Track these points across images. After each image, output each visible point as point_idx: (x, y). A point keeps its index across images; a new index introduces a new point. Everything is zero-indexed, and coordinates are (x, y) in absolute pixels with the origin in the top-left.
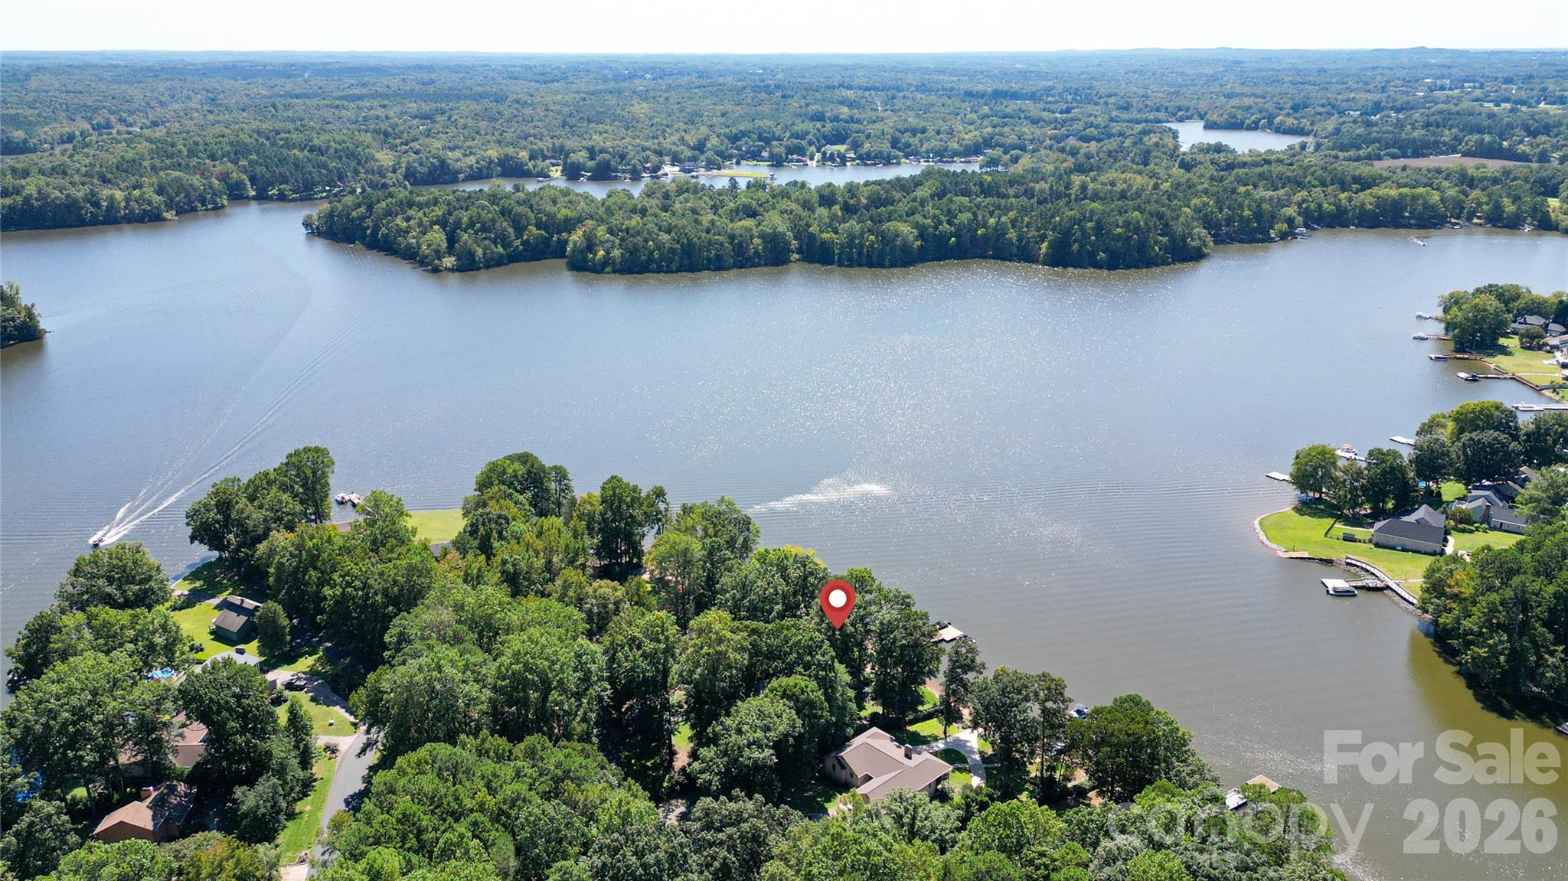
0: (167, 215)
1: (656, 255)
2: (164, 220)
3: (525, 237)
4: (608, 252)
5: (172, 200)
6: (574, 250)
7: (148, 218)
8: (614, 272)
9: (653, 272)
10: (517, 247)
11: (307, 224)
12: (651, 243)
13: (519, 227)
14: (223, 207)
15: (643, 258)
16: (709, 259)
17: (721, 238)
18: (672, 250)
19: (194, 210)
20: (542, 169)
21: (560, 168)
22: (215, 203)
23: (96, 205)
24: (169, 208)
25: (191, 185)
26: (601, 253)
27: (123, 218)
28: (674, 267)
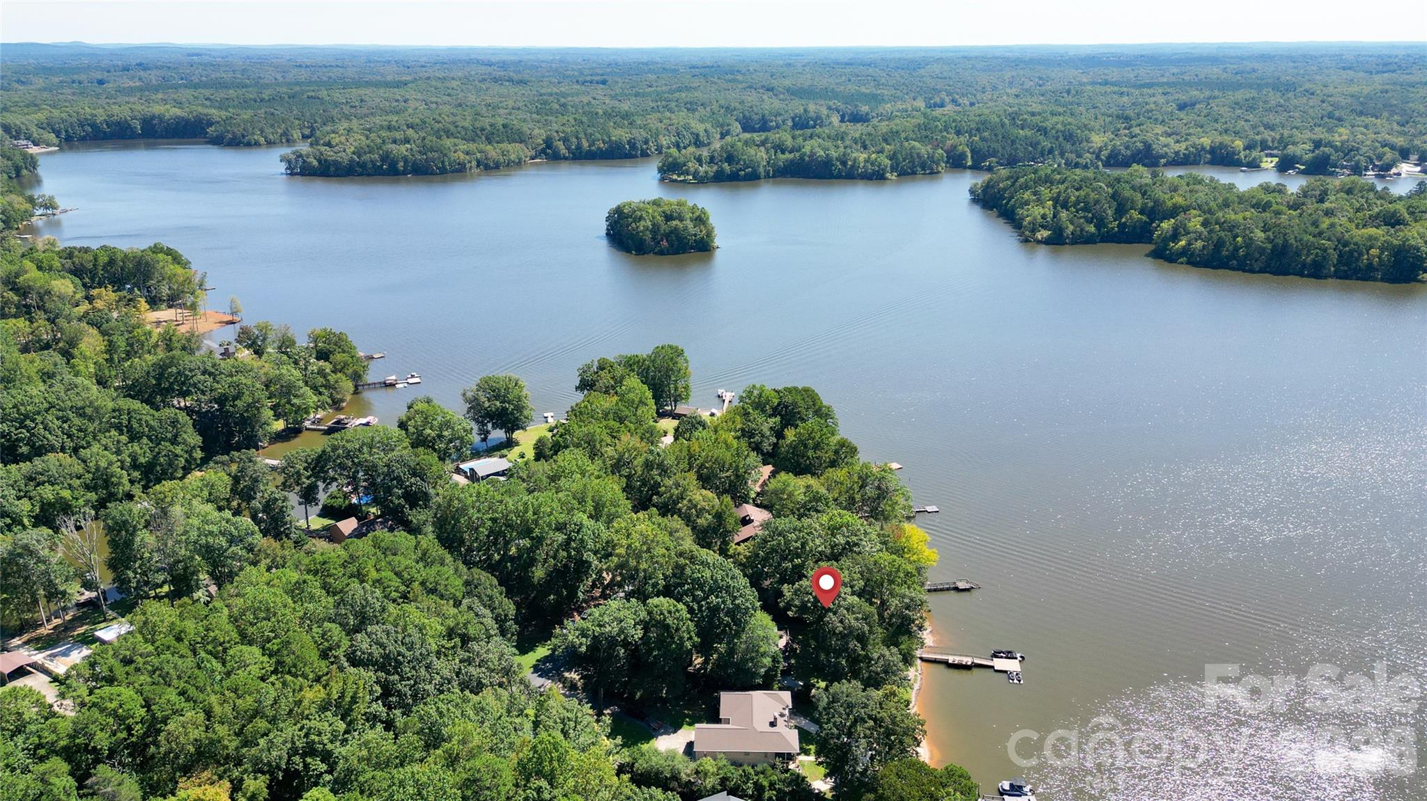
0: (888, 175)
1: (1241, 252)
2: (886, 179)
3: (1123, 220)
4: (1189, 244)
5: (898, 165)
6: (1159, 236)
7: (875, 176)
8: (1189, 263)
9: (1233, 269)
10: (1113, 228)
11: (972, 192)
12: (1239, 239)
13: (1121, 210)
14: (938, 172)
15: (1224, 253)
16: (1304, 265)
17: (1327, 243)
18: (1262, 251)
19: (914, 173)
20: (1254, 159)
21: (1277, 159)
22: (932, 169)
23: (844, 163)
24: (893, 169)
25: (918, 154)
26: (1183, 243)
27: (859, 175)
28: (1257, 267)
